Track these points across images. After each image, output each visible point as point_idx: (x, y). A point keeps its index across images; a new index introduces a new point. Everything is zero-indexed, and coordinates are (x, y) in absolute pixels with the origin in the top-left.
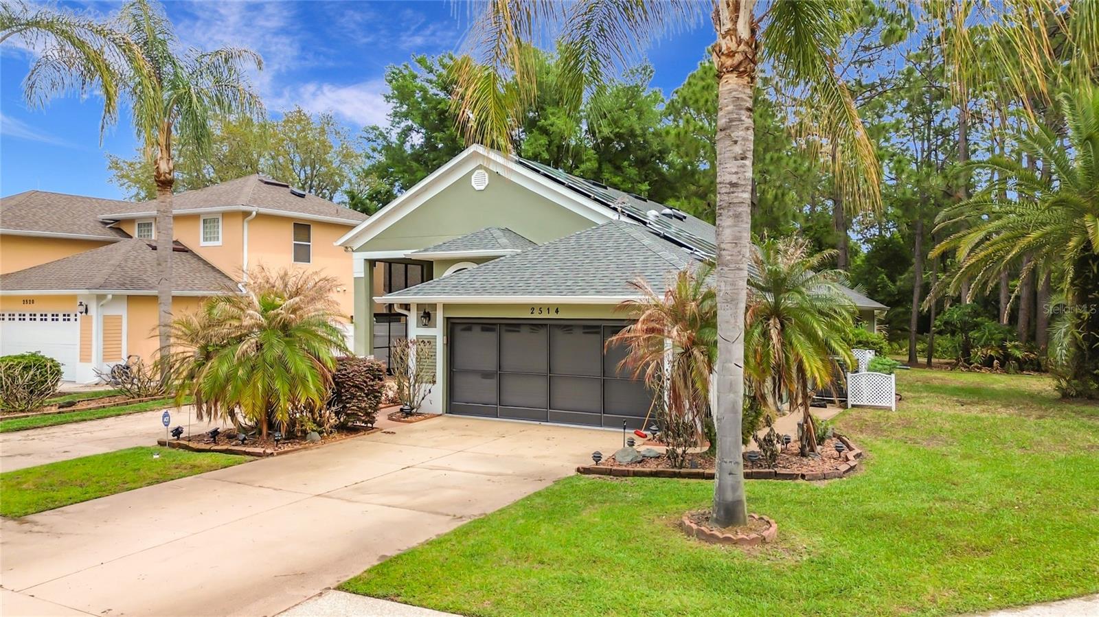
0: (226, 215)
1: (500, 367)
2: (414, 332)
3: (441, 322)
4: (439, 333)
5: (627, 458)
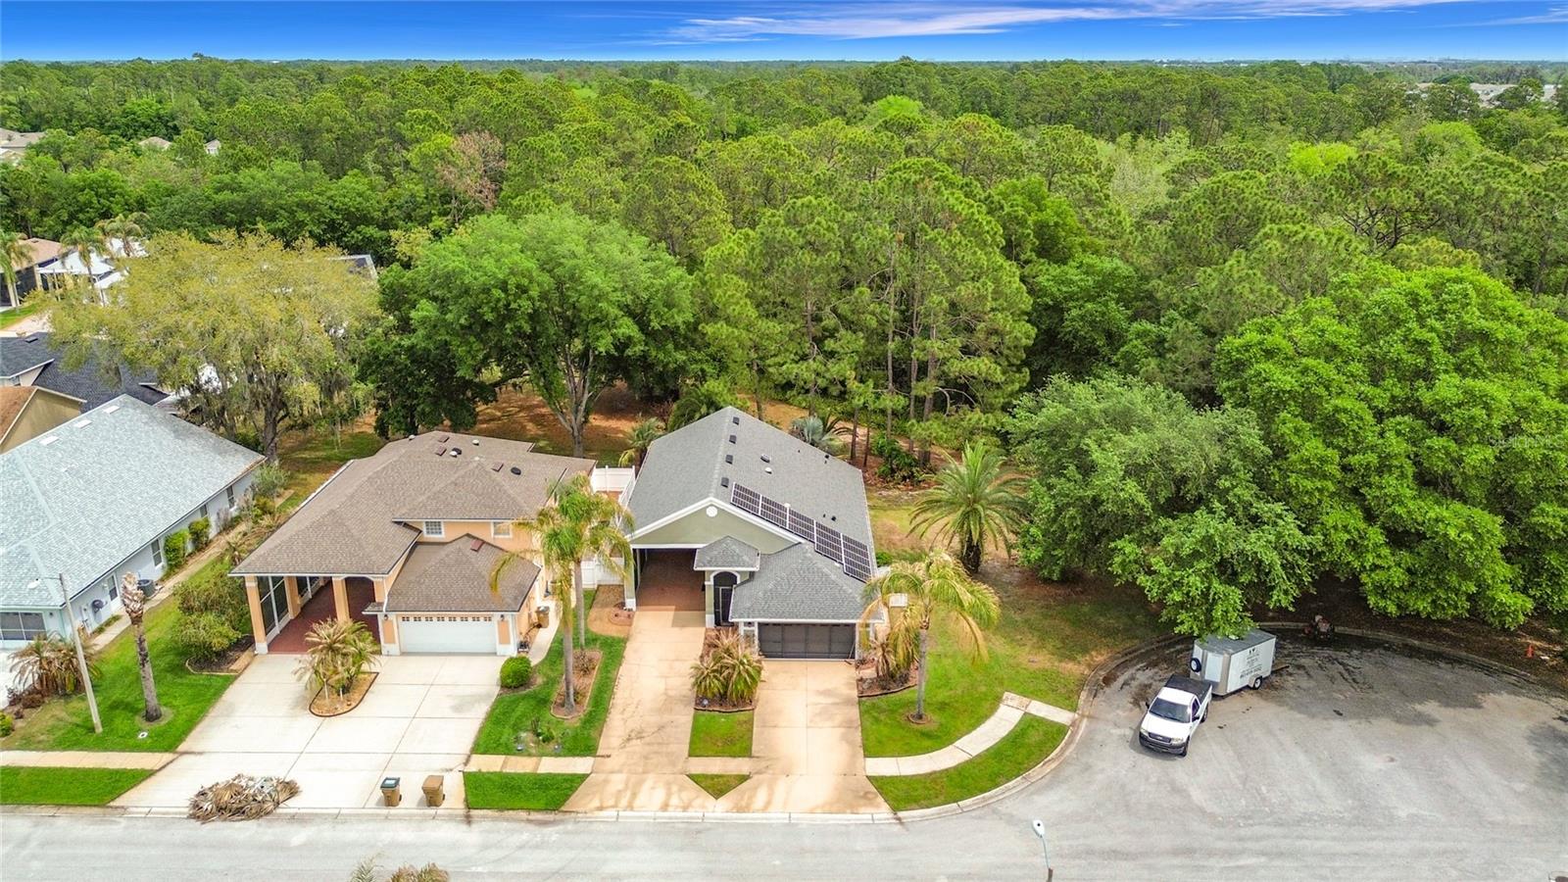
1: (783, 639)
2: (742, 629)
3: (756, 625)
4: (756, 629)
5: (865, 686)
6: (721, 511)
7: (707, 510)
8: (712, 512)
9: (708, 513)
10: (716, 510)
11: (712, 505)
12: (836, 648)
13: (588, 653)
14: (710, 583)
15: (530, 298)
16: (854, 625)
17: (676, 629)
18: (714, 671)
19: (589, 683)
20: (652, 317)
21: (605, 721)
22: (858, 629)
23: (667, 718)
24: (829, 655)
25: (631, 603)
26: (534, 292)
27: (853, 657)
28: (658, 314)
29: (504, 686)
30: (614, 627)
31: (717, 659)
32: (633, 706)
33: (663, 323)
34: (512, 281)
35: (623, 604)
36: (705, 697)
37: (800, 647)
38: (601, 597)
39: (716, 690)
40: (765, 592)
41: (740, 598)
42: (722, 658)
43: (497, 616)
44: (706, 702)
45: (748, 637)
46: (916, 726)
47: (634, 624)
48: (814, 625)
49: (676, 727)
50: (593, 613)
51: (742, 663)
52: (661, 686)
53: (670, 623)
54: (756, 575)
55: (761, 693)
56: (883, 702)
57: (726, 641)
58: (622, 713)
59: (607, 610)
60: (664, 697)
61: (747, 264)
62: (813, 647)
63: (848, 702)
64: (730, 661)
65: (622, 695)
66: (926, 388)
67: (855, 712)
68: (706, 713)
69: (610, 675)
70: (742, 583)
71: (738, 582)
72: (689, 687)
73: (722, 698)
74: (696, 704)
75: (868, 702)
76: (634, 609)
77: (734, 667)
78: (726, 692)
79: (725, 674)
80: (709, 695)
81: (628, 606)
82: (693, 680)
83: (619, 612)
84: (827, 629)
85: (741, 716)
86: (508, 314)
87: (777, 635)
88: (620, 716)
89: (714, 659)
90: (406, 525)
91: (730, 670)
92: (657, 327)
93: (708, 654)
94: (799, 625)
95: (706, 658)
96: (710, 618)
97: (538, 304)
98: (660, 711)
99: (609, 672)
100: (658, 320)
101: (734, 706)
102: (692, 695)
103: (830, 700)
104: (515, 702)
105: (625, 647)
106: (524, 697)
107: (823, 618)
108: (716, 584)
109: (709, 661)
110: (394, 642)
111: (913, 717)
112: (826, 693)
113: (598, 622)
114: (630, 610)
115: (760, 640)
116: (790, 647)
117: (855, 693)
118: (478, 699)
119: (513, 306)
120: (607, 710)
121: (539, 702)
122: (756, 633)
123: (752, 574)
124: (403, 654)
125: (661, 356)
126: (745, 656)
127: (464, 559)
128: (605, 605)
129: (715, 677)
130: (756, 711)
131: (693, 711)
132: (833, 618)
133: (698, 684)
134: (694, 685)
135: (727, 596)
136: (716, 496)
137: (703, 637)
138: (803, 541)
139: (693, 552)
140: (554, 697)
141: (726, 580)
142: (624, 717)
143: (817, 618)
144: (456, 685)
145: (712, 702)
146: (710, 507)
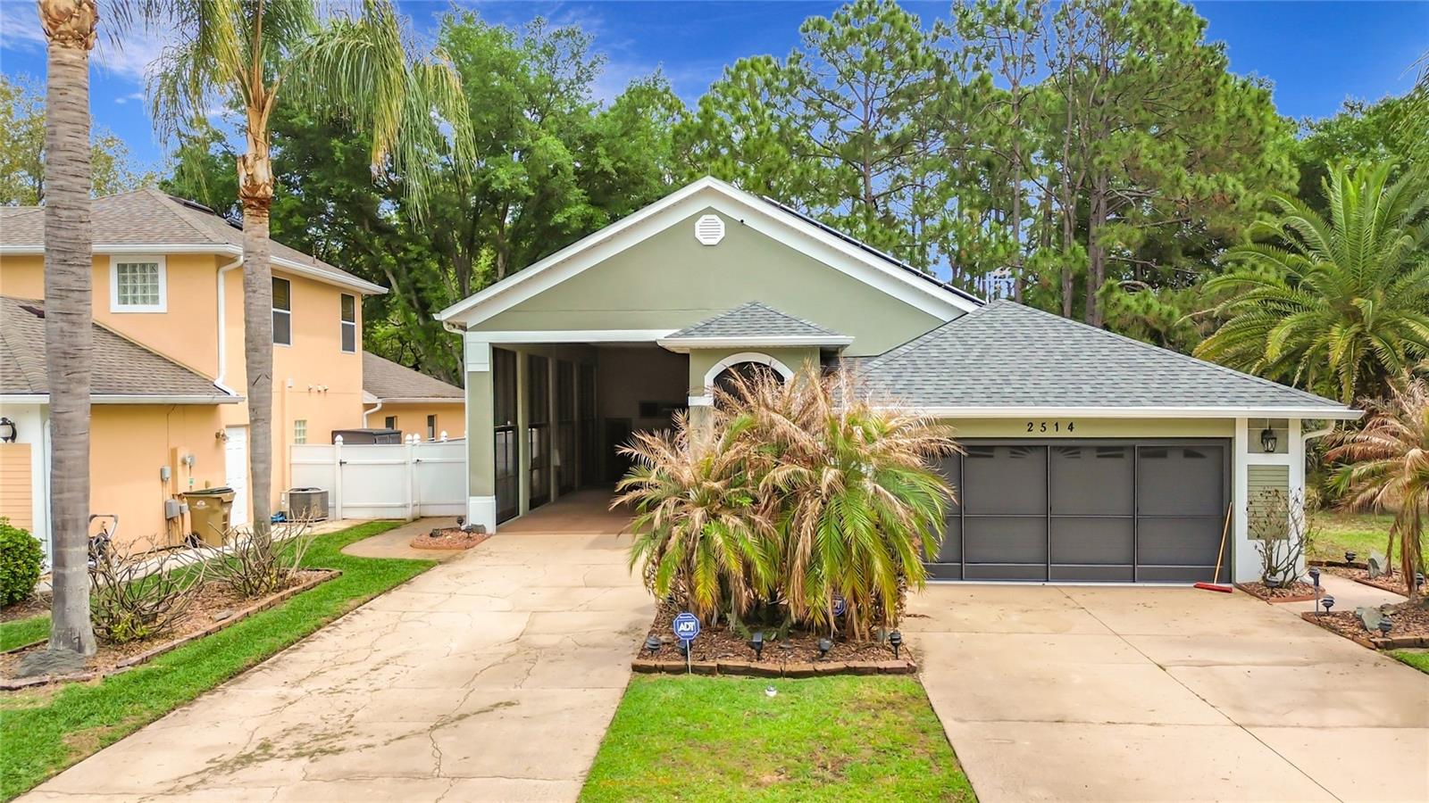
0: (171, 258)
6: (735, 227)
7: (697, 224)
8: (710, 232)
9: (698, 235)
10: (722, 224)
11: (710, 211)
12: (1156, 541)
22: (1245, 459)
25: (481, 508)
30: (418, 551)
47: (480, 547)
52: (502, 627)
54: (842, 356)
60: (507, 650)
65: (335, 643)
76: (491, 527)
81: (472, 519)
83: (446, 533)
98: (470, 678)
99: (328, 599)
105: (426, 570)
107: (1115, 402)
113: (376, 547)
123: (829, 352)
131: (625, 675)
132: (1158, 403)
143: (1095, 403)
146: (704, 217)
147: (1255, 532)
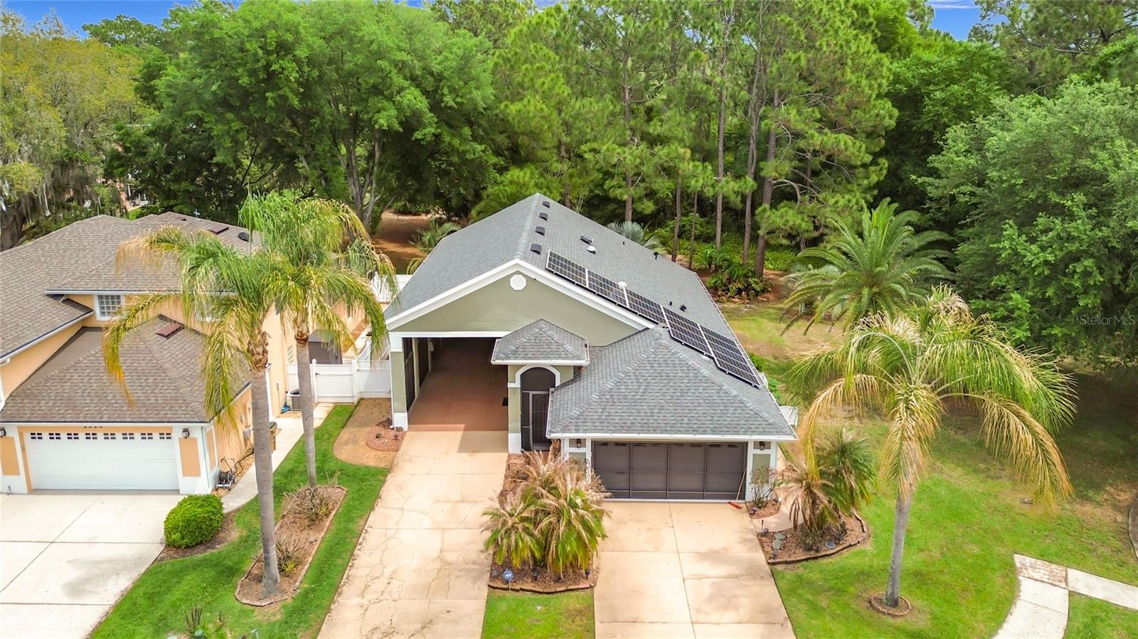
1: (630, 468)
2: (567, 450)
3: (589, 444)
4: (587, 450)
5: (777, 544)
6: (531, 281)
7: (511, 279)
8: (518, 283)
9: (512, 285)
10: (525, 280)
11: (518, 273)
12: (714, 482)
13: (323, 490)
14: (514, 384)
15: (297, 60)
16: (744, 445)
17: (464, 455)
18: (523, 520)
19: (313, 542)
20: (446, 91)
21: (329, 610)
22: (752, 451)
23: (440, 603)
24: (703, 492)
25: (400, 419)
26: (302, 53)
27: (742, 497)
28: (453, 90)
29: (170, 545)
30: (373, 453)
31: (531, 498)
32: (384, 580)
33: (459, 100)
34: (272, 33)
35: (389, 422)
36: (507, 565)
37: (657, 481)
38: (361, 413)
39: (527, 554)
40: (602, 394)
41: (562, 407)
42: (538, 496)
43: (177, 430)
44: (508, 575)
45: (577, 462)
46: (890, 620)
47: (403, 448)
48: (680, 444)
49: (455, 622)
50: (345, 434)
51: (574, 506)
52: (433, 545)
53: (457, 450)
54: (584, 372)
55: (605, 558)
56: (814, 571)
57: (543, 468)
58: (362, 595)
59: (368, 429)
60: (437, 565)
61: (558, 35)
62: (678, 482)
63: (751, 573)
64: (550, 501)
65: (365, 560)
66: (777, 168)
67: (769, 593)
68: (509, 594)
69: (351, 526)
70: (564, 385)
71: (558, 383)
72: (482, 547)
73: (538, 567)
74: (492, 578)
75: (789, 573)
76: (405, 427)
77: (559, 513)
78: (544, 557)
79: (543, 525)
80: (516, 562)
81: (396, 424)
82: (488, 534)
83: (383, 432)
84: (700, 450)
85: (570, 601)
86: (271, 79)
87: (620, 461)
88: (357, 600)
89: (524, 498)
90: (69, 301)
91: (553, 519)
92: (451, 103)
93: (513, 490)
94: (656, 444)
95: (510, 497)
96: (514, 439)
97: (306, 69)
98: (427, 590)
99: (350, 520)
100: (453, 96)
101: (558, 580)
102: (486, 559)
103: (722, 570)
104: (179, 574)
105: (384, 482)
106: (196, 566)
107: (696, 431)
108: (523, 387)
109: (515, 502)
110: (17, 473)
111: (880, 601)
112: (712, 556)
113: (350, 447)
114: (399, 429)
115: (595, 466)
116: (642, 481)
117: (760, 557)
118: (116, 567)
119: (274, 67)
120: (336, 590)
121: (222, 572)
122: (589, 457)
123: (578, 369)
124: (33, 491)
125: (456, 142)
126: (577, 493)
127: (142, 346)
128: (364, 424)
129: (526, 530)
130: (596, 590)
131: (486, 590)
132: (714, 432)
133: (494, 542)
134: (487, 545)
135: (542, 404)
136: (525, 259)
137: (505, 466)
138: (651, 326)
139: (491, 342)
140: (248, 566)
141: (539, 380)
142: (365, 601)
143: (687, 432)
144: (91, 542)
145: (519, 574)
146: (515, 276)
147: (755, 481)
